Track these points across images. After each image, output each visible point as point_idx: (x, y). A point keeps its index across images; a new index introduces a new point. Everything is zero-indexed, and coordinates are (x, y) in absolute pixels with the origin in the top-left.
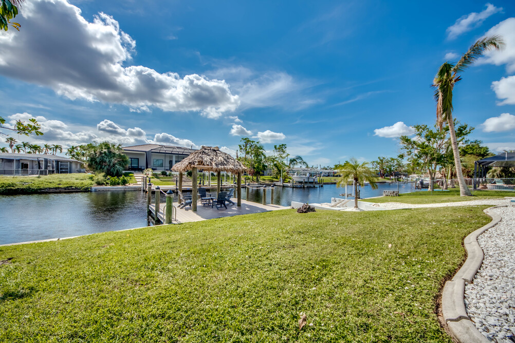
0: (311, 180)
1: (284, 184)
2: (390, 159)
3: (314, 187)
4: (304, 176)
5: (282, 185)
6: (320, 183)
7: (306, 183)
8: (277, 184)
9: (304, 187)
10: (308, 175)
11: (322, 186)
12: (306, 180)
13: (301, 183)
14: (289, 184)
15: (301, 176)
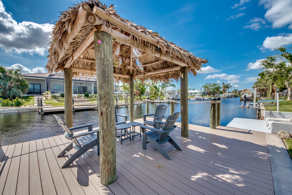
4: (174, 95)
8: (155, 101)
10: (177, 94)
15: (172, 95)
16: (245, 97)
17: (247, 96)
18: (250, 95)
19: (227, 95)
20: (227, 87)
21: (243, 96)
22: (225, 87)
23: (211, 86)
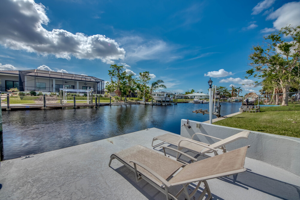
0: (168, 100)
1: (146, 102)
2: (219, 87)
3: (170, 105)
4: (162, 96)
5: (144, 103)
6: (174, 102)
7: (164, 101)
8: (141, 103)
9: (161, 105)
10: (165, 95)
11: (176, 104)
12: (164, 100)
13: (159, 101)
14: (150, 103)
15: (161, 96)
16: (247, 101)
17: (249, 100)
18: (254, 100)
19: (236, 99)
20: (236, 90)
21: (245, 100)
22: (234, 90)
23: (218, 89)
